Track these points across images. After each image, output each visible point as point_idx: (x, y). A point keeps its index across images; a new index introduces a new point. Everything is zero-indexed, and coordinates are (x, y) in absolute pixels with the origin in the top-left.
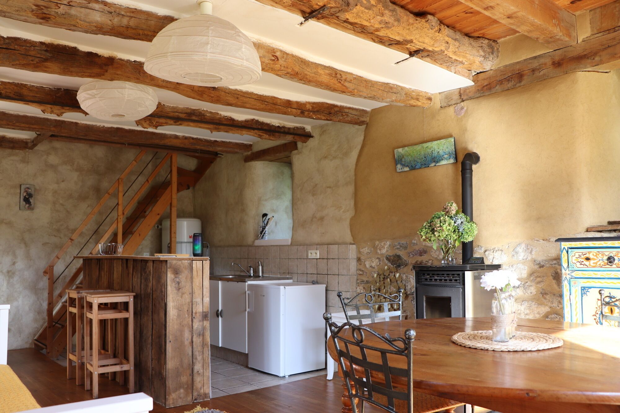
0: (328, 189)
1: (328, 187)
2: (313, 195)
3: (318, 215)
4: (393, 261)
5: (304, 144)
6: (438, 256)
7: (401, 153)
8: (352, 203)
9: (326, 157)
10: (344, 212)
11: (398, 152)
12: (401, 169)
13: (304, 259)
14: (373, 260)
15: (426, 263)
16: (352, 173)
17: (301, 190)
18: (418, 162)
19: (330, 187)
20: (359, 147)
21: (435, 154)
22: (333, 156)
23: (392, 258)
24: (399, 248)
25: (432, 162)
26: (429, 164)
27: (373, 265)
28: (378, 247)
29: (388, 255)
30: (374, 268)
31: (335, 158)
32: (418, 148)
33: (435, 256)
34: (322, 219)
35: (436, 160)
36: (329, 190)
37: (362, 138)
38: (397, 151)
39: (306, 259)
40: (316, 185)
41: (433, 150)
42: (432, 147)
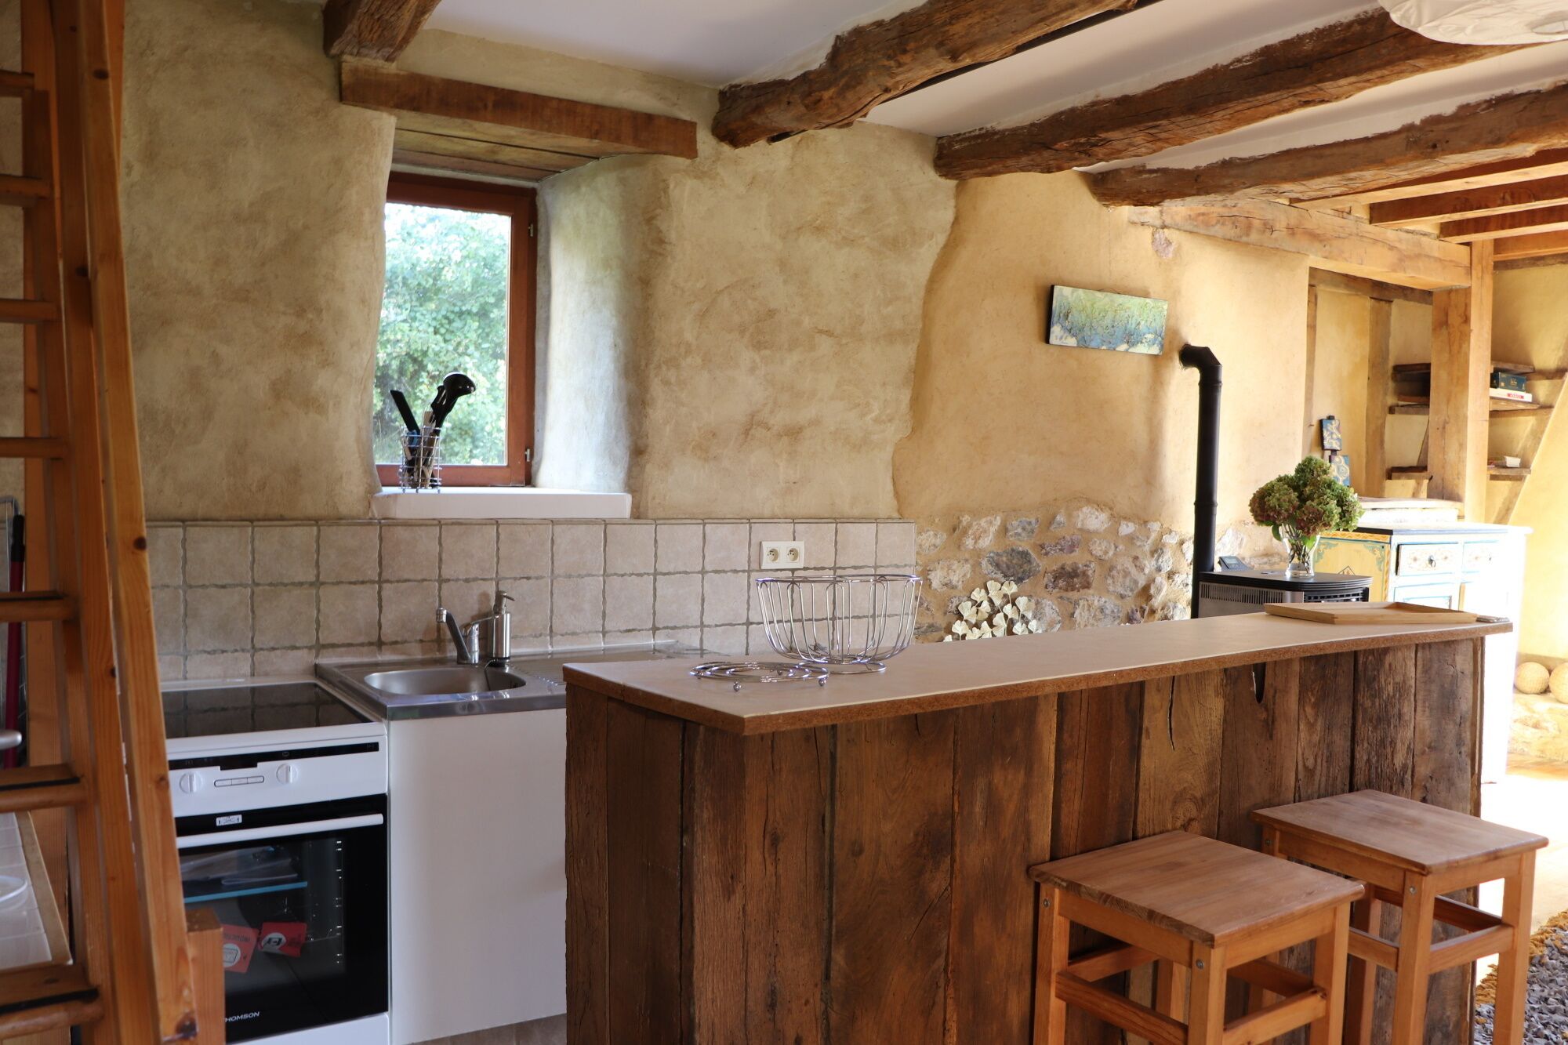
0: (824, 336)
1: (821, 332)
2: (758, 346)
3: (780, 419)
4: (1008, 567)
5: (726, 148)
6: (1106, 552)
7: (1067, 298)
8: (905, 396)
9: (819, 230)
10: (876, 420)
11: (1062, 295)
12: (1061, 338)
13: (736, 571)
14: (954, 567)
15: (1085, 568)
16: (915, 307)
17: (703, 315)
18: (1097, 334)
19: (829, 333)
20: (941, 239)
21: (1132, 326)
22: (843, 233)
23: (1004, 559)
24: (1019, 535)
25: (1122, 342)
26: (1118, 346)
27: (955, 579)
28: (970, 532)
29: (993, 552)
30: (954, 587)
31: (850, 241)
32: (1102, 299)
33: (1099, 553)
34: (793, 433)
35: (1132, 338)
36: (825, 345)
37: (948, 215)
38: (1061, 290)
39: (744, 571)
40: (772, 313)
41: (1130, 314)
42: (1129, 308)
